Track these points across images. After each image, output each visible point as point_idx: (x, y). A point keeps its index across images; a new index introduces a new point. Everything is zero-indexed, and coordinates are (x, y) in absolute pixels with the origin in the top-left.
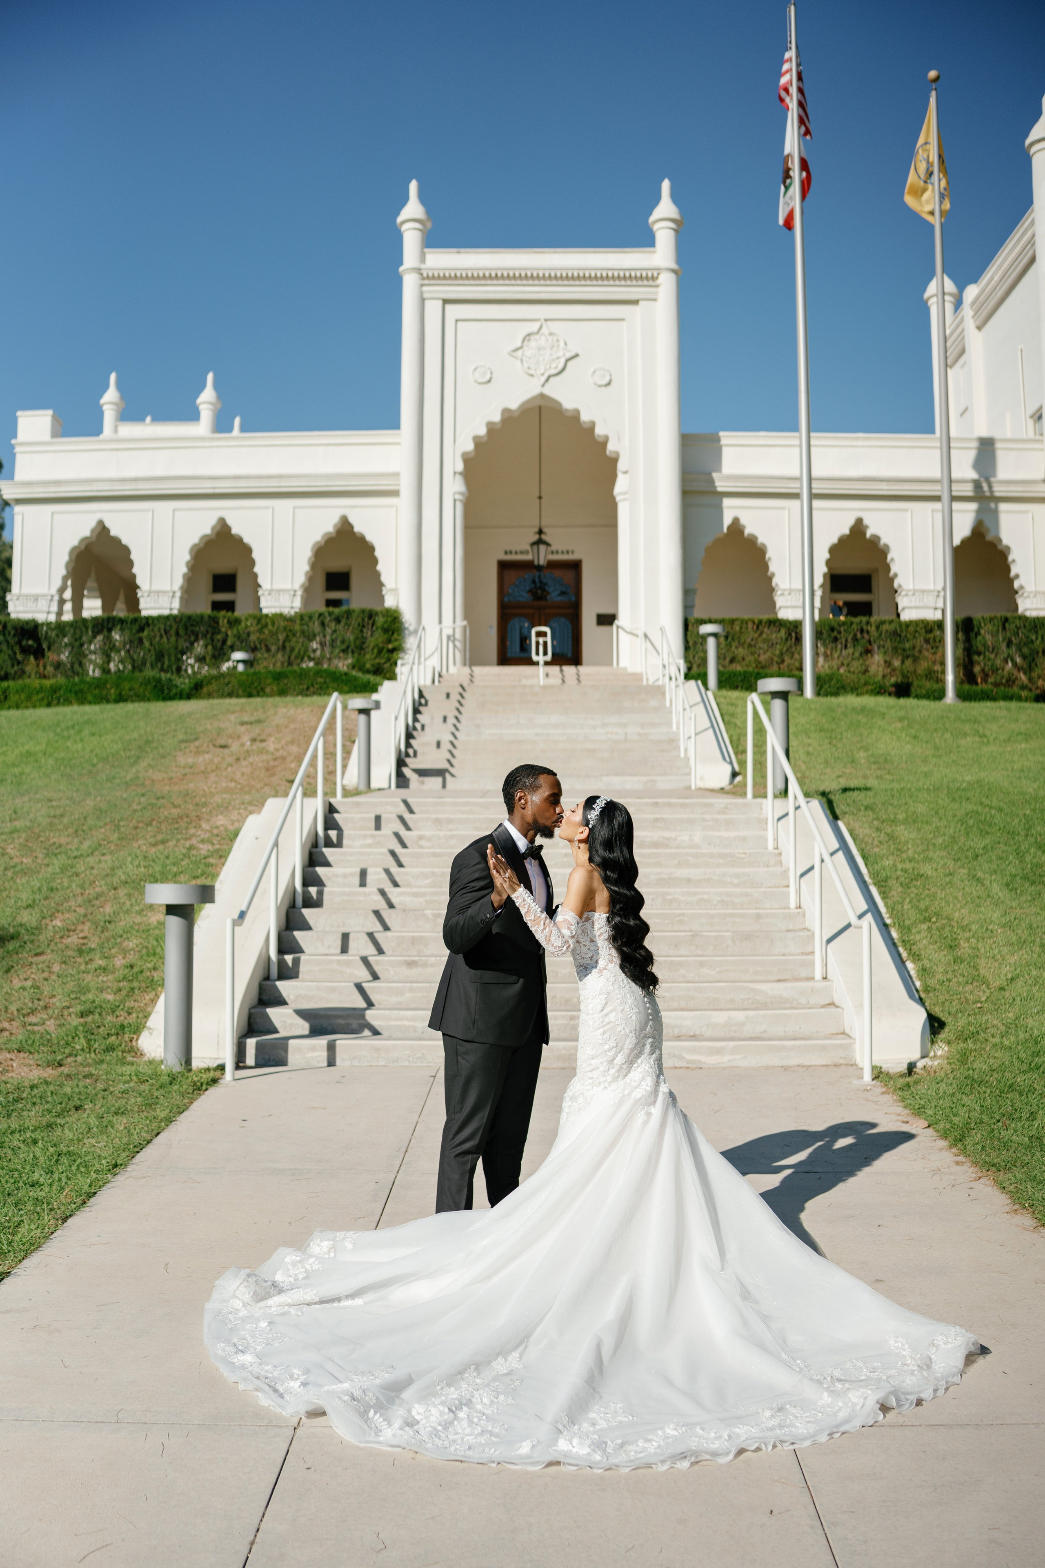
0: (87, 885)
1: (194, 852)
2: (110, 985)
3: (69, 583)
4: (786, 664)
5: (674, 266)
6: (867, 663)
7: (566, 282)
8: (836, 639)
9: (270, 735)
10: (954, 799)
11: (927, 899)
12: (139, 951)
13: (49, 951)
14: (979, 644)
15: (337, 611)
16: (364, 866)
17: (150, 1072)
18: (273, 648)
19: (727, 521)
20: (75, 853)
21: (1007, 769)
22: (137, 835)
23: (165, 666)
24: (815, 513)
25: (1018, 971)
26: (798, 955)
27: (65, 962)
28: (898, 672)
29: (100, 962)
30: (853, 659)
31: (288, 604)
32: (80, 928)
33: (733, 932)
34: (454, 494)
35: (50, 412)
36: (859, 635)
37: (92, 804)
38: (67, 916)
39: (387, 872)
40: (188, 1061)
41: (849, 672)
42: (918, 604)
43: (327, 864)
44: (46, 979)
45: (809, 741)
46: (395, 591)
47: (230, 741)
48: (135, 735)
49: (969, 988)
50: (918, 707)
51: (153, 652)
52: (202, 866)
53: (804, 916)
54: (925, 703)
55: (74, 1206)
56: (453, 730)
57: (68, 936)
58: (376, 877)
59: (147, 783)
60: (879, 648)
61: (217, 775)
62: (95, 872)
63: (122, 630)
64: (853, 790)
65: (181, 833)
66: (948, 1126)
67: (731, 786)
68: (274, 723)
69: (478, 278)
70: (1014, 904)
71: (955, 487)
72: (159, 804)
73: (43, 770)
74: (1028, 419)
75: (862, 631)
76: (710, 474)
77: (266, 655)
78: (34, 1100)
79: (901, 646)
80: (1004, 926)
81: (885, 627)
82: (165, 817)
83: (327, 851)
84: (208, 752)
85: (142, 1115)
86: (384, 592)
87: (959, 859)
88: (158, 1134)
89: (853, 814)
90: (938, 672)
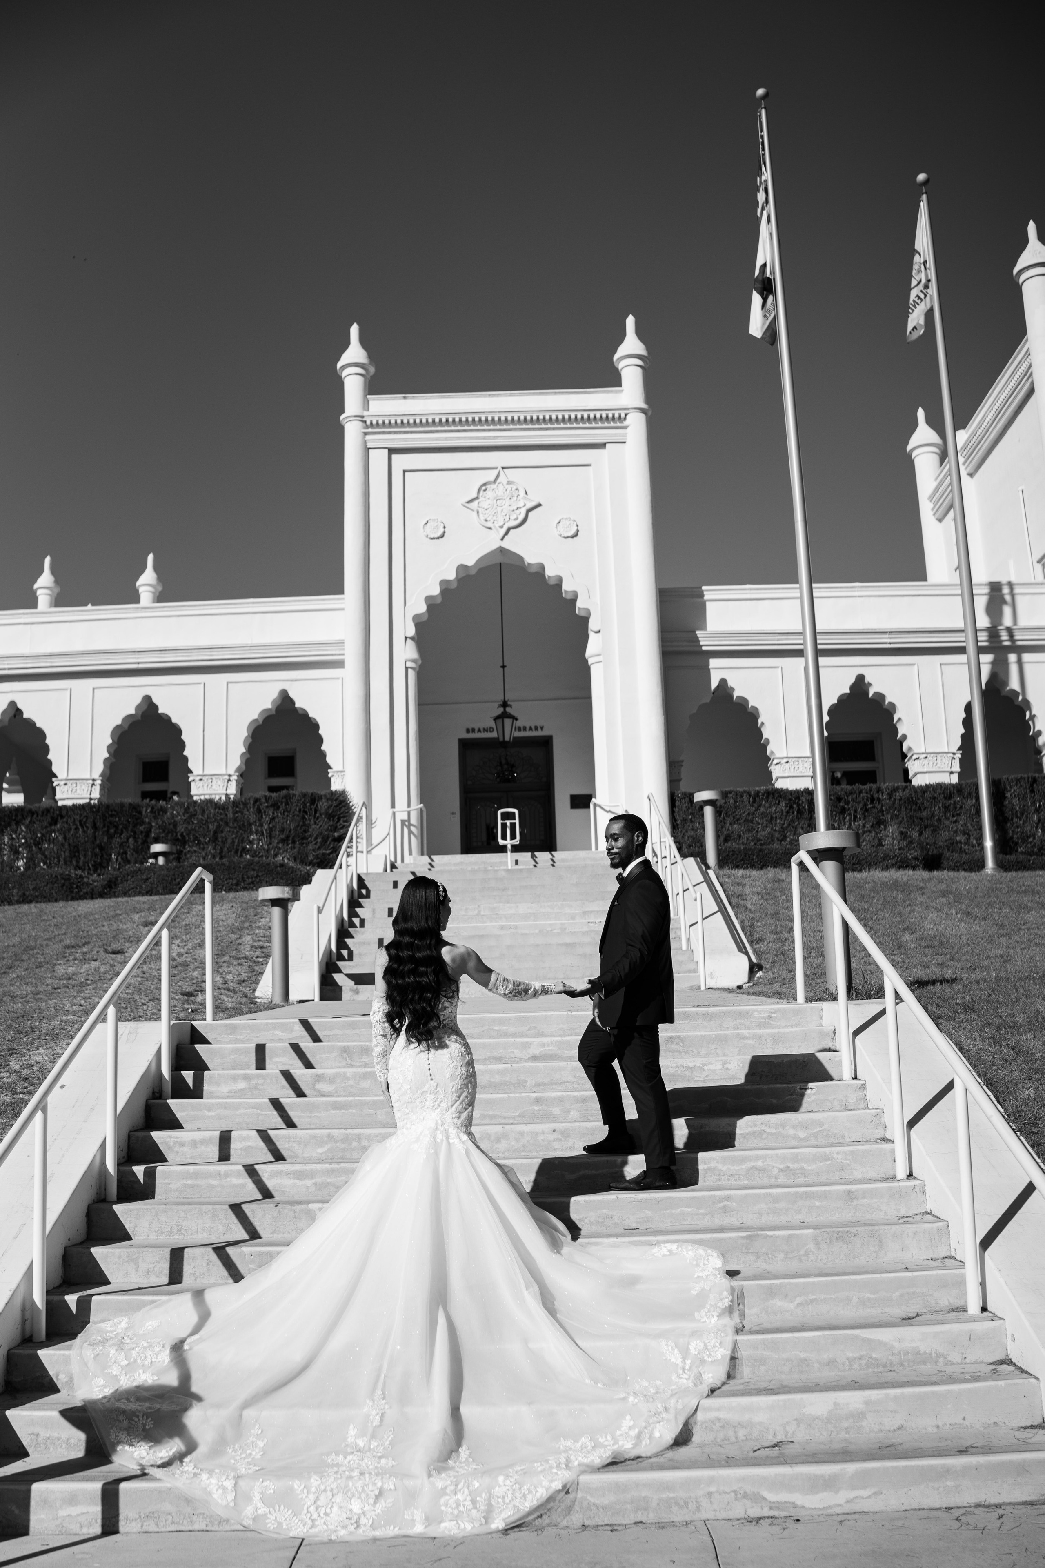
5: (642, 405)
6: (879, 835)
8: (844, 810)
14: (1006, 809)
15: (278, 796)
16: (227, 1128)
18: (204, 840)
19: (714, 684)
23: (81, 864)
28: (916, 845)
31: (221, 790)
34: (406, 660)
36: (868, 805)
39: (266, 1136)
42: (929, 769)
43: (176, 1124)
46: (342, 773)
47: (127, 945)
51: (67, 847)
53: (923, 1193)
58: (244, 1144)
60: (891, 818)
63: (32, 822)
67: (753, 984)
68: (183, 924)
74: (1034, 564)
75: (872, 800)
76: (693, 632)
77: (192, 847)
79: (917, 815)
81: (899, 794)
83: (175, 1104)
84: (96, 960)
86: (329, 775)
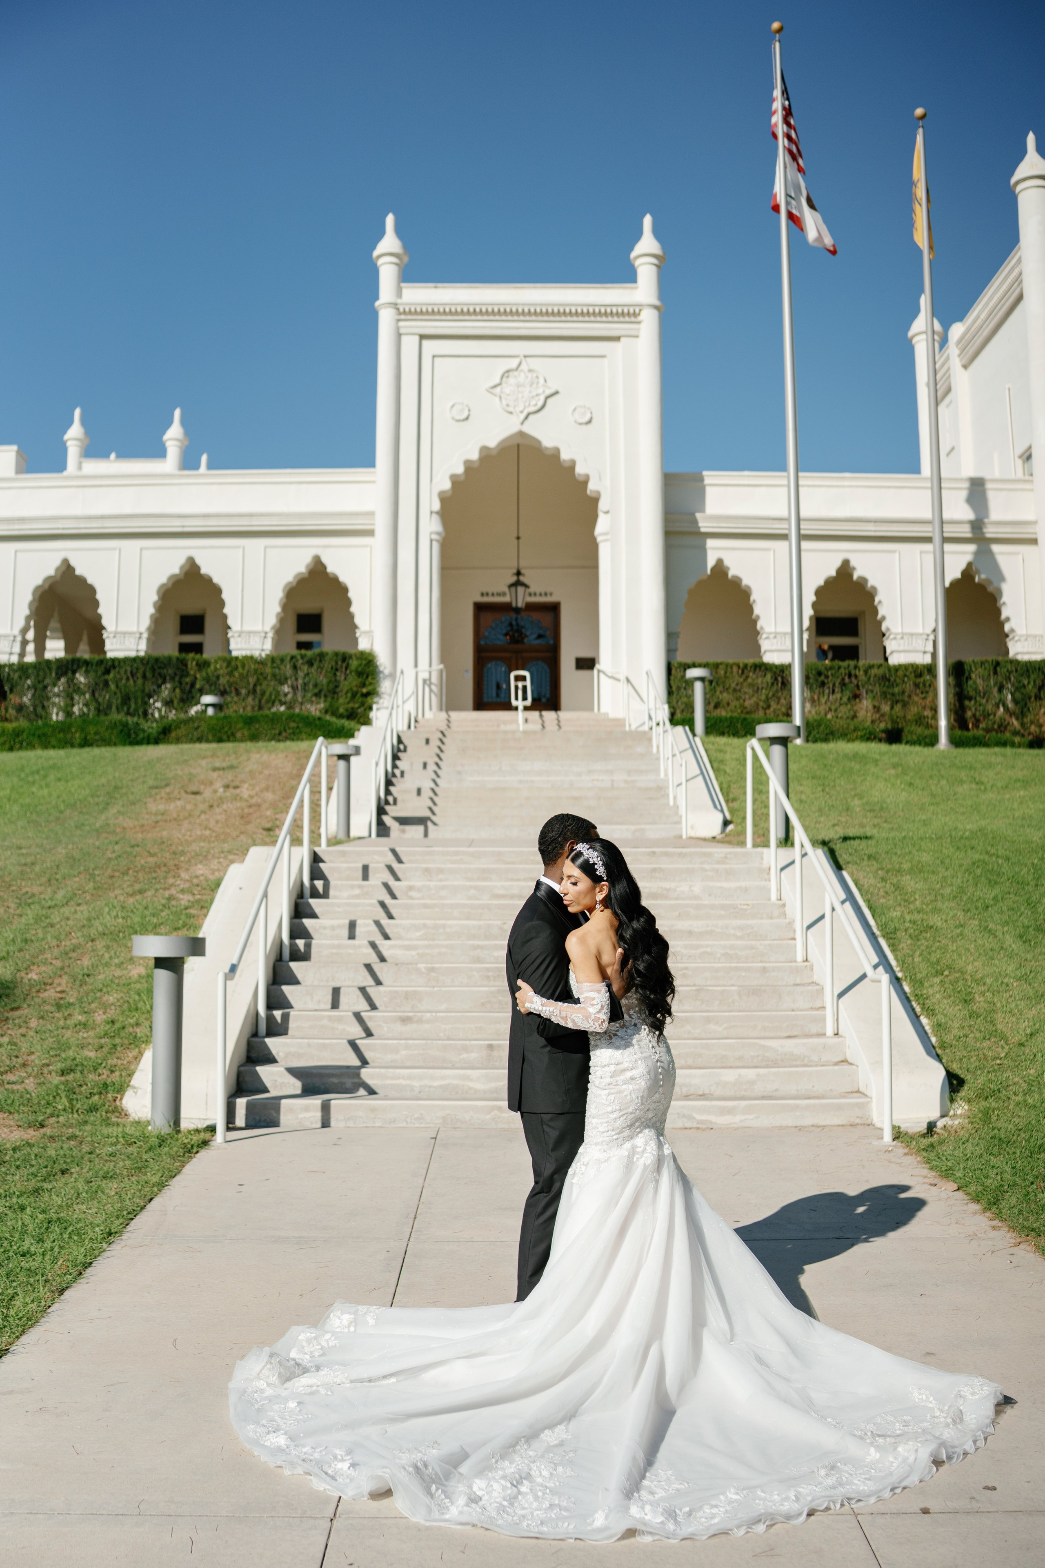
0: (63, 937)
1: (174, 903)
2: (90, 1041)
3: (32, 623)
4: (772, 709)
5: (657, 302)
6: (855, 708)
7: (546, 318)
8: (823, 684)
9: (243, 781)
10: (958, 848)
11: (938, 951)
12: (120, 1006)
13: (25, 1006)
14: (969, 689)
15: (309, 653)
16: (353, 918)
17: (138, 1134)
18: (243, 691)
19: (711, 563)
20: (50, 903)
21: (1008, 818)
22: (113, 884)
23: (132, 710)
24: (803, 554)
25: (1037, 1025)
26: (807, 1010)
27: (42, 1018)
28: (886, 718)
29: (80, 1017)
30: (841, 704)
31: (259, 646)
32: (56, 981)
33: (739, 986)
34: (431, 533)
35: (15, 448)
36: (847, 680)
37: (64, 851)
38: (43, 968)
39: (378, 923)
40: (177, 1122)
41: (837, 717)
42: (906, 648)
43: (314, 916)
44: (24, 1035)
45: (801, 788)
46: (369, 633)
47: (202, 787)
48: (103, 781)
49: (986, 1044)
50: (911, 753)
51: (119, 695)
52: (183, 917)
53: (812, 970)
54: (917, 749)
55: (70, 1277)
56: (434, 776)
57: (45, 990)
58: (366, 929)
59: (118, 830)
60: (867, 692)
61: (190, 823)
62: (70, 923)
63: (87, 672)
64: (854, 838)
65: (159, 882)
66: (980, 1188)
67: (723, 835)
68: (247, 770)
69: (456, 313)
70: (1029, 956)
71: (946, 528)
72: (135, 853)
73: (9, 816)
74: (1017, 459)
75: (850, 675)
76: (693, 514)
77: (236, 699)
78: (18, 1163)
79: (890, 691)
80: (1019, 979)
81: (873, 672)
82: (142, 866)
83: (313, 902)
84: (179, 799)
85: (133, 1179)
86: (357, 635)
87: (969, 910)
88: (151, 1199)
89: (856, 863)
90: (928, 717)
